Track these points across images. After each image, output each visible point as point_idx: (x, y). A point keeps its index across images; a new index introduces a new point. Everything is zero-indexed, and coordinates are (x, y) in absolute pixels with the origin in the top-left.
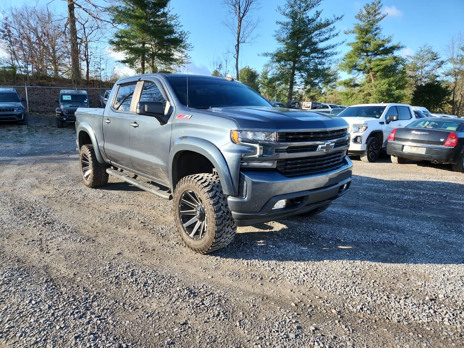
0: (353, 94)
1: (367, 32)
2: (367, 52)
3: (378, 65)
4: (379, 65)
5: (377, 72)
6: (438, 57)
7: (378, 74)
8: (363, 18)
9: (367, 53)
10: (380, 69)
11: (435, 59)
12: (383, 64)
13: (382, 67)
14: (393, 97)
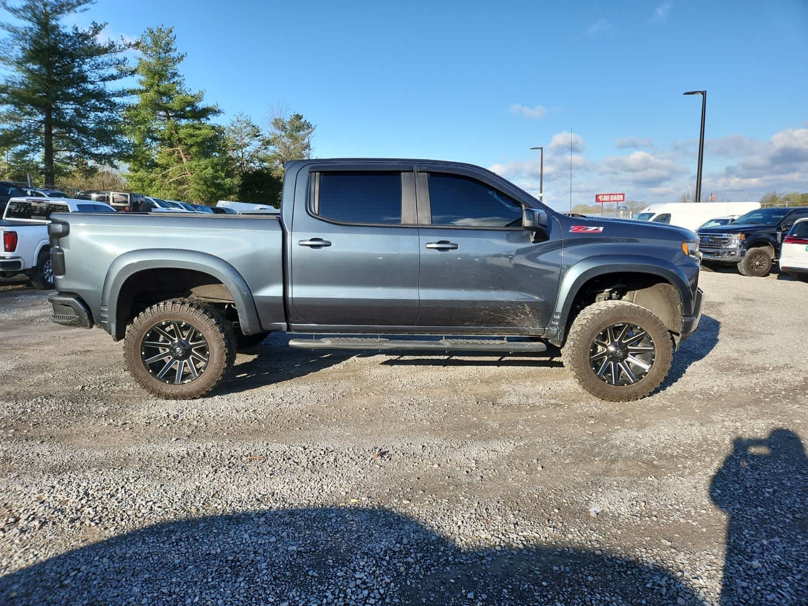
0: (152, 181)
1: (162, 76)
2: (166, 109)
3: (192, 136)
4: (194, 136)
5: (191, 146)
6: (261, 133)
7: (194, 149)
8: (149, 52)
9: (167, 112)
10: (196, 142)
11: (257, 136)
12: (201, 135)
13: (199, 140)
14: (222, 189)
